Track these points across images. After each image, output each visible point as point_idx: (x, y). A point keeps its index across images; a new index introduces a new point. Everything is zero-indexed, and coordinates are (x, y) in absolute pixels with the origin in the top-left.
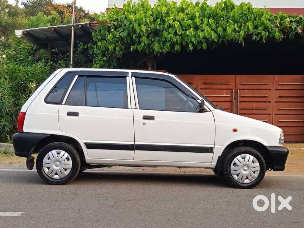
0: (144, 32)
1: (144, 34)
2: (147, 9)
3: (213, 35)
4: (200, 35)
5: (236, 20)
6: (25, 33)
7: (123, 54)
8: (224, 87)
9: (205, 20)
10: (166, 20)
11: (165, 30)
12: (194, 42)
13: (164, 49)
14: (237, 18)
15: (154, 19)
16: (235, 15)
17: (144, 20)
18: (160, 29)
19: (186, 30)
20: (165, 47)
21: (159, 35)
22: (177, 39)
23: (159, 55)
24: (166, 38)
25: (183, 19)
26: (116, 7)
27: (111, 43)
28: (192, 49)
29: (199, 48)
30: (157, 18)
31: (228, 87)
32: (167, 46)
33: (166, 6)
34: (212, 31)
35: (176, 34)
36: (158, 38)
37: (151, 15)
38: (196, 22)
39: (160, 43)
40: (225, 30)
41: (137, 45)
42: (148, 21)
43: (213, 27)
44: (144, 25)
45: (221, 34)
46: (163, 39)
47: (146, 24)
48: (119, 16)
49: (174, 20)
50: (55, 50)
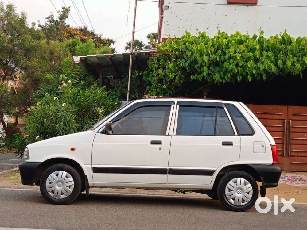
0: (206, 62)
1: (206, 64)
2: (208, 40)
3: (273, 68)
4: (260, 67)
5: (294, 54)
6: (83, 59)
7: (183, 83)
8: (276, 117)
9: (265, 53)
10: (227, 51)
11: (226, 61)
12: (255, 73)
13: (225, 79)
14: (295, 52)
15: (214, 50)
16: (293, 49)
17: (205, 51)
18: (220, 60)
19: (246, 62)
20: (226, 77)
21: (220, 66)
22: (238, 70)
23: (219, 84)
24: (227, 69)
25: (244, 52)
26: (175, 38)
27: (172, 72)
28: (251, 80)
29: (259, 78)
30: (218, 49)
31: (280, 117)
32: (227, 76)
33: (226, 38)
34: (271, 63)
35: (237, 65)
36: (218, 68)
37: (212, 46)
38: (256, 55)
39: (220, 73)
40: (284, 63)
41: (198, 74)
42: (209, 52)
43: (273, 60)
44: (206, 56)
45: (280, 66)
46: (224, 70)
47: (208, 55)
48: (180, 47)
49: (235, 52)
50: (110, 77)
